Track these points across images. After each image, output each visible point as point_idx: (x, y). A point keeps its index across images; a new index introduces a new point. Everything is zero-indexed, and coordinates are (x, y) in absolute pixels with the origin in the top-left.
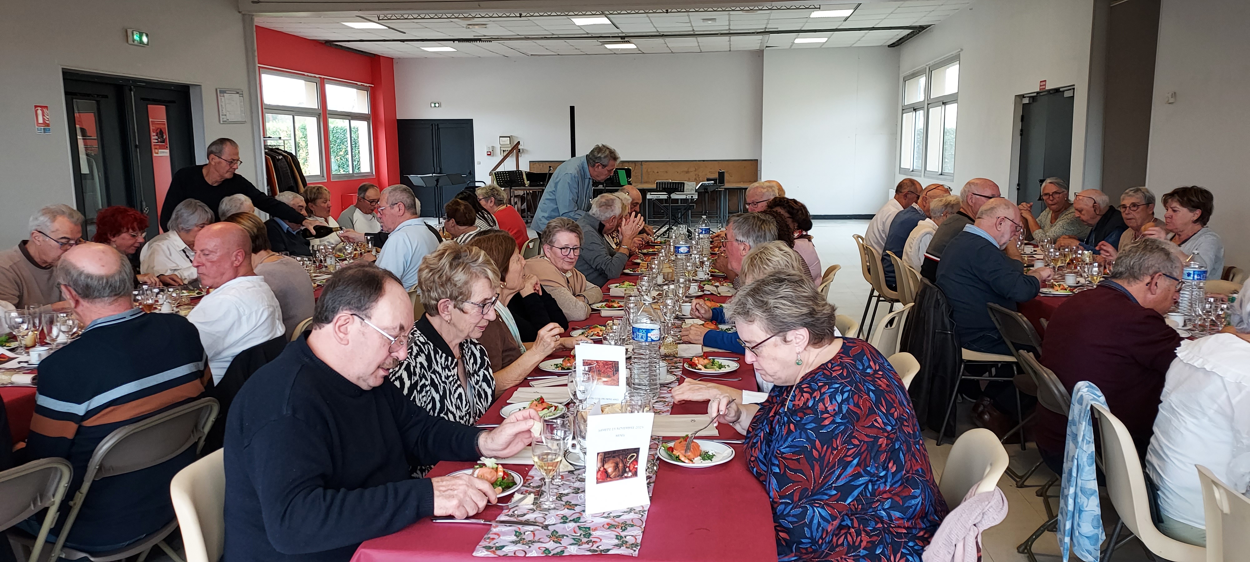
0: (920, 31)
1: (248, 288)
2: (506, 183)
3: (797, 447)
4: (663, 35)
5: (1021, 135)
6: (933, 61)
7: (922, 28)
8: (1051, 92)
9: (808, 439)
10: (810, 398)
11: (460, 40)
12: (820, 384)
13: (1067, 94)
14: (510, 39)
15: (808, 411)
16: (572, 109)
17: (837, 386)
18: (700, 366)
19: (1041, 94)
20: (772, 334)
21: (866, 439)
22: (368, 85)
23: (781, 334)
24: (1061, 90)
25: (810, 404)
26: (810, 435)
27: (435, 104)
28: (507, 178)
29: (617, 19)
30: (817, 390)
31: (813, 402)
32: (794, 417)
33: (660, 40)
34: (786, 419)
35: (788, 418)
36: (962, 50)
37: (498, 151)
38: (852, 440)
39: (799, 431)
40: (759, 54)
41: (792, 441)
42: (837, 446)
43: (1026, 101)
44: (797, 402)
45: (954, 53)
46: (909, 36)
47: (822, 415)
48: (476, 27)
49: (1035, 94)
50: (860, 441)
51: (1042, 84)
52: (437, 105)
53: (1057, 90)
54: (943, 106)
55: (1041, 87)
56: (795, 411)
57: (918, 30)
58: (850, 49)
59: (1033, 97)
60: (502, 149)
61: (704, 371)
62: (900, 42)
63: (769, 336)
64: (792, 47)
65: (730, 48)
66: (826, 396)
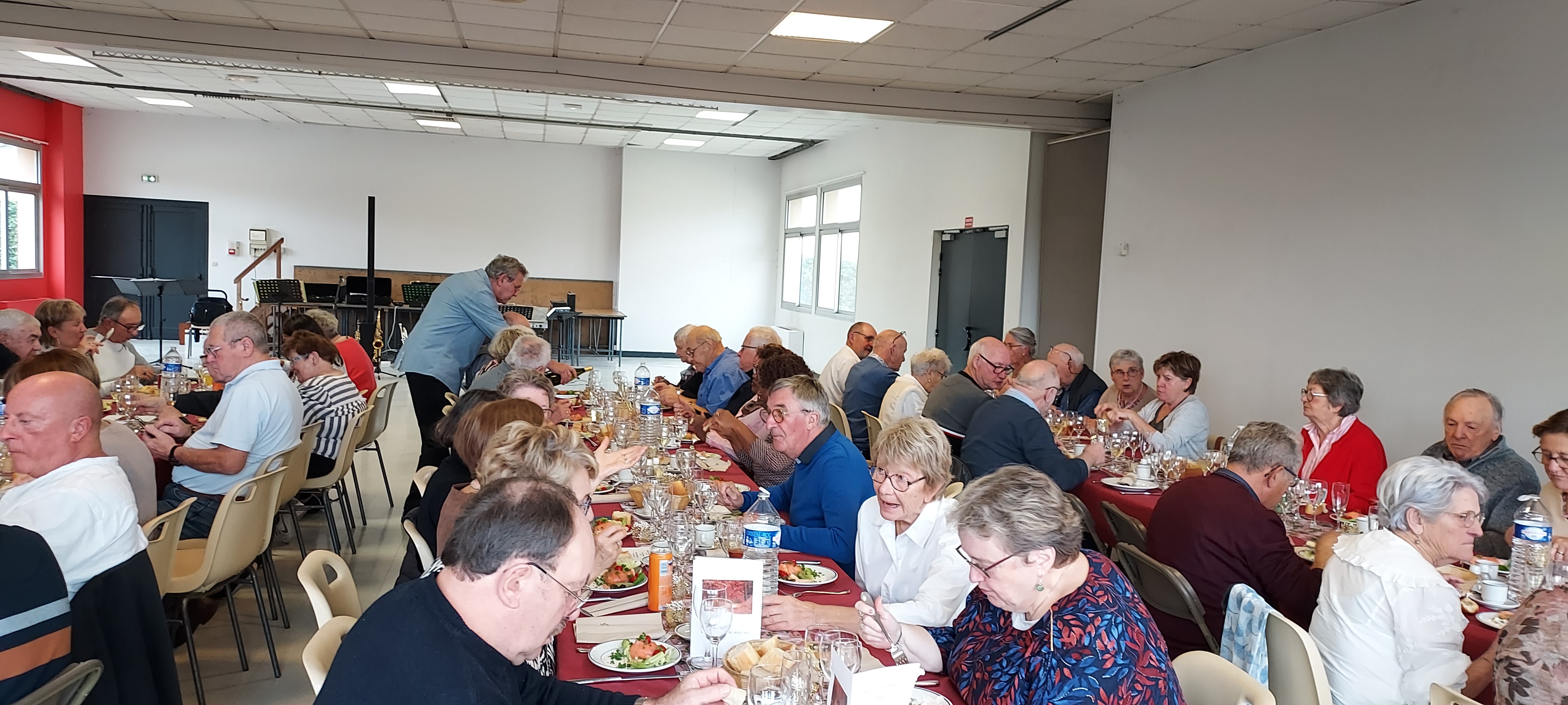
0: (811, 146)
1: (103, 476)
2: (273, 296)
3: (1079, 698)
4: (503, 117)
5: (940, 275)
6: (827, 182)
7: (813, 143)
8: (978, 230)
9: (1091, 687)
10: (1083, 634)
11: (204, 94)
12: (1091, 615)
13: (998, 235)
14: (284, 99)
15: (1087, 651)
16: (372, 200)
17: (1109, 616)
18: (793, 576)
19: (967, 232)
20: (1012, 554)
21: (1149, 683)
22: (39, 142)
23: (1022, 554)
24: (990, 229)
25: (1086, 641)
26: (1091, 682)
27: (149, 177)
28: (275, 289)
29: (448, 90)
30: (1089, 624)
31: (1088, 639)
32: (1066, 659)
33: (497, 122)
34: (1054, 661)
35: (1059, 661)
36: (865, 173)
37: (246, 249)
38: (1135, 685)
39: (1077, 678)
40: (617, 152)
41: (1070, 691)
42: (1123, 695)
43: (946, 238)
44: (1066, 640)
45: (855, 175)
46: (796, 150)
47: (1103, 655)
48: (242, 79)
49: (958, 231)
50: (1143, 686)
51: (968, 220)
52: (152, 179)
53: (985, 230)
54: (840, 234)
55: (967, 225)
56: (1068, 651)
57: (808, 144)
58: (725, 157)
59: (955, 234)
60: (252, 246)
61: (798, 582)
62: (785, 154)
63: (1008, 556)
64: (659, 148)
65: (583, 140)
66: (1102, 631)
